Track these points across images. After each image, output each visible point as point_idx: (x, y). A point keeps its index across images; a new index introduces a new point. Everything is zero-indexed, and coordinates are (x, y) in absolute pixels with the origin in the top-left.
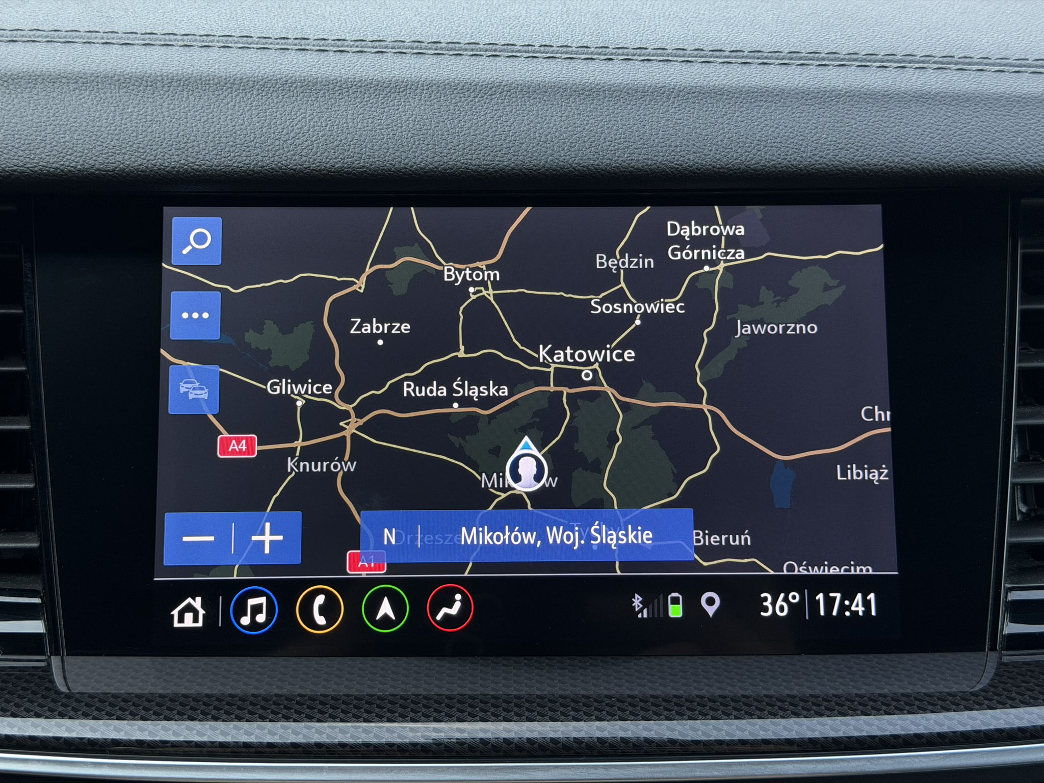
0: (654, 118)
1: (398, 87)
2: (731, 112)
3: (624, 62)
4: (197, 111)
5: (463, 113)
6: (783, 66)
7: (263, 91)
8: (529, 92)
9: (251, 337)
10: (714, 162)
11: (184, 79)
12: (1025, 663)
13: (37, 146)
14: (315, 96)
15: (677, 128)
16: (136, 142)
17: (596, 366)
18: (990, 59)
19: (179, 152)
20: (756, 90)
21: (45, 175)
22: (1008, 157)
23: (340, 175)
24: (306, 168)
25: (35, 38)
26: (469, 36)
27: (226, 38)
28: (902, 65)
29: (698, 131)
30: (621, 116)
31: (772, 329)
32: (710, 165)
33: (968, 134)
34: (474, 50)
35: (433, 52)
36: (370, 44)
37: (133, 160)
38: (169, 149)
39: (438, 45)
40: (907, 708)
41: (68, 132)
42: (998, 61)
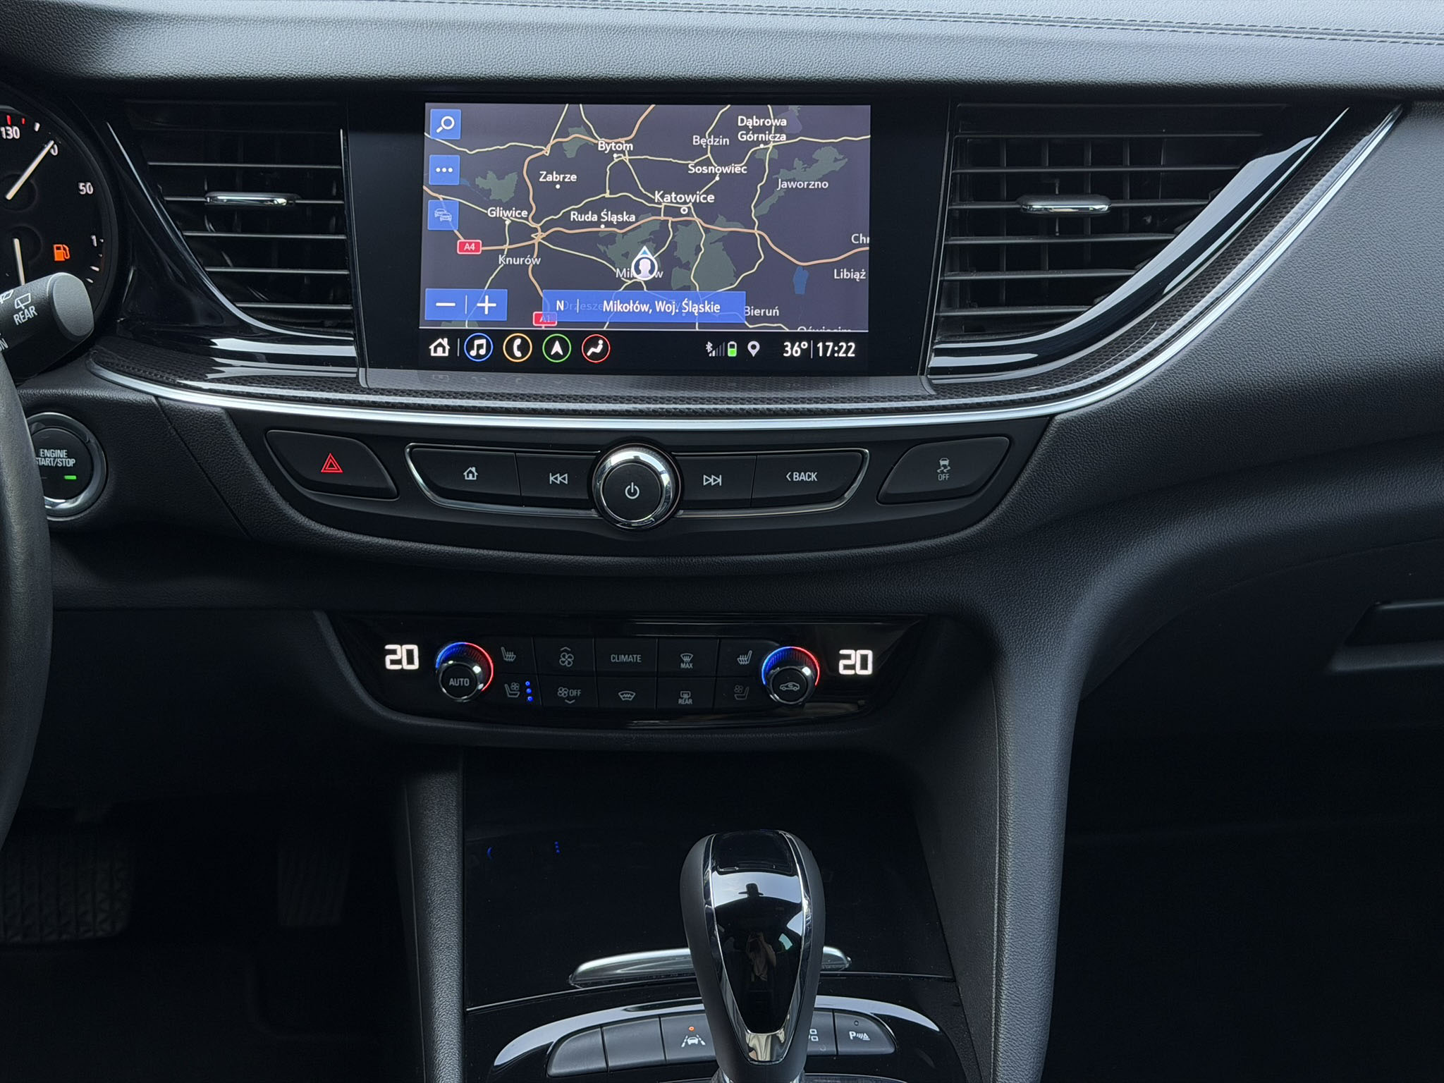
1: (568, 28)
3: (710, 13)
4: (447, 41)
6: (808, 17)
7: (487, 29)
8: (647, 31)
9: (479, 181)
10: (755, 74)
11: (439, 22)
14: (518, 32)
17: (690, 205)
18: (943, 13)
19: (437, 66)
20: (787, 32)
24: (511, 76)
28: (884, 16)
31: (800, 185)
32: (752, 76)
35: (592, 6)
37: (410, 71)
38: (431, 64)
41: (372, 54)
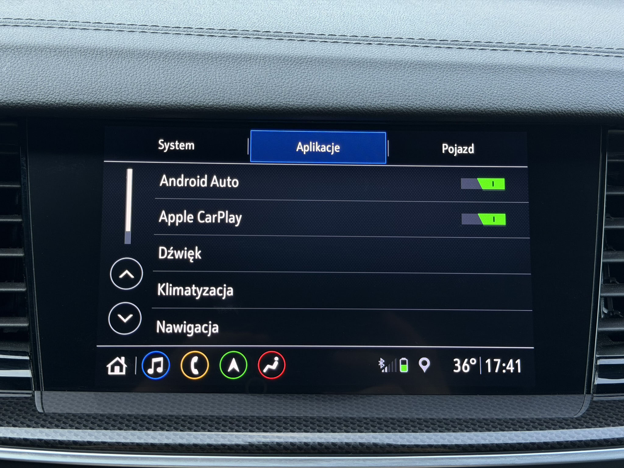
0: (396, 79)
1: (246, 58)
2: (441, 76)
3: (378, 46)
4: (127, 70)
5: (284, 74)
6: (471, 50)
7: (166, 58)
8: (323, 63)
10: (431, 106)
11: (119, 51)
12: (607, 401)
13: (32, 89)
14: (197, 62)
15: (410, 85)
16: (91, 87)
18: (591, 48)
19: (117, 94)
20: (455, 64)
21: (37, 106)
22: (602, 106)
23: (212, 109)
24: (192, 105)
25: (30, 24)
26: (286, 28)
27: (144, 27)
28: (540, 50)
29: (422, 87)
30: (377, 78)
32: (429, 107)
33: (579, 92)
34: (290, 37)
35: (266, 37)
36: (228, 32)
37: (89, 98)
38: (111, 92)
39: (269, 33)
40: (540, 427)
41: (51, 81)
42: (596, 49)
